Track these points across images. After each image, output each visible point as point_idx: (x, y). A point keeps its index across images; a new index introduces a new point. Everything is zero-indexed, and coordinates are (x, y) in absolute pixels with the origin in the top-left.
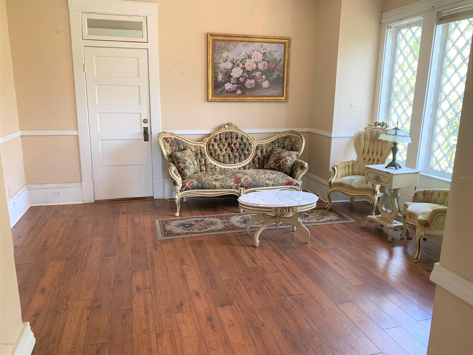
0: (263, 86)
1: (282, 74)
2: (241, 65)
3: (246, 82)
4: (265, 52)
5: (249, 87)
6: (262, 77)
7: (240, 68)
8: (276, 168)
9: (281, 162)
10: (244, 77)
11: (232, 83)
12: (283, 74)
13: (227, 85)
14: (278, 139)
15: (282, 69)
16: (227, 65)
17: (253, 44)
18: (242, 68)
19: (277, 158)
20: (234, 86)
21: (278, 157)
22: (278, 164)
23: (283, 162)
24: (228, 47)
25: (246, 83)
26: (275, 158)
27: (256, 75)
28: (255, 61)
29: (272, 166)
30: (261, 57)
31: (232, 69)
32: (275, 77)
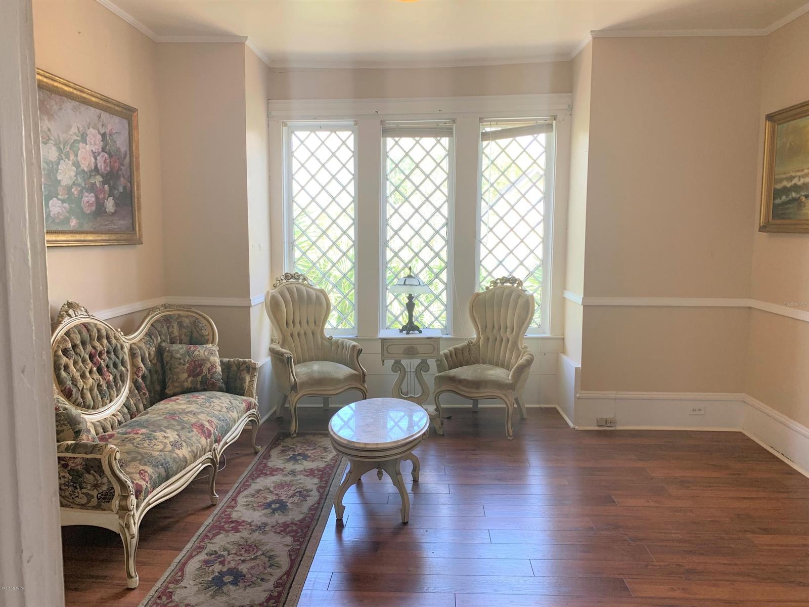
0: (107, 210)
1: (129, 184)
2: (72, 157)
3: (82, 198)
4: (105, 133)
5: (88, 210)
6: (104, 187)
7: (70, 163)
8: (199, 386)
9: (205, 371)
10: (79, 185)
11: (60, 200)
12: (131, 183)
13: (53, 205)
14: (152, 325)
15: (129, 174)
16: (49, 152)
17: (88, 108)
18: (74, 164)
19: (190, 364)
20: (64, 208)
21: (193, 363)
22: (200, 377)
23: (209, 370)
24: (48, 106)
25: (83, 200)
26: (186, 367)
27: (95, 182)
28: (92, 151)
29: (187, 385)
30: (100, 143)
31: (58, 164)
32: (121, 190)
